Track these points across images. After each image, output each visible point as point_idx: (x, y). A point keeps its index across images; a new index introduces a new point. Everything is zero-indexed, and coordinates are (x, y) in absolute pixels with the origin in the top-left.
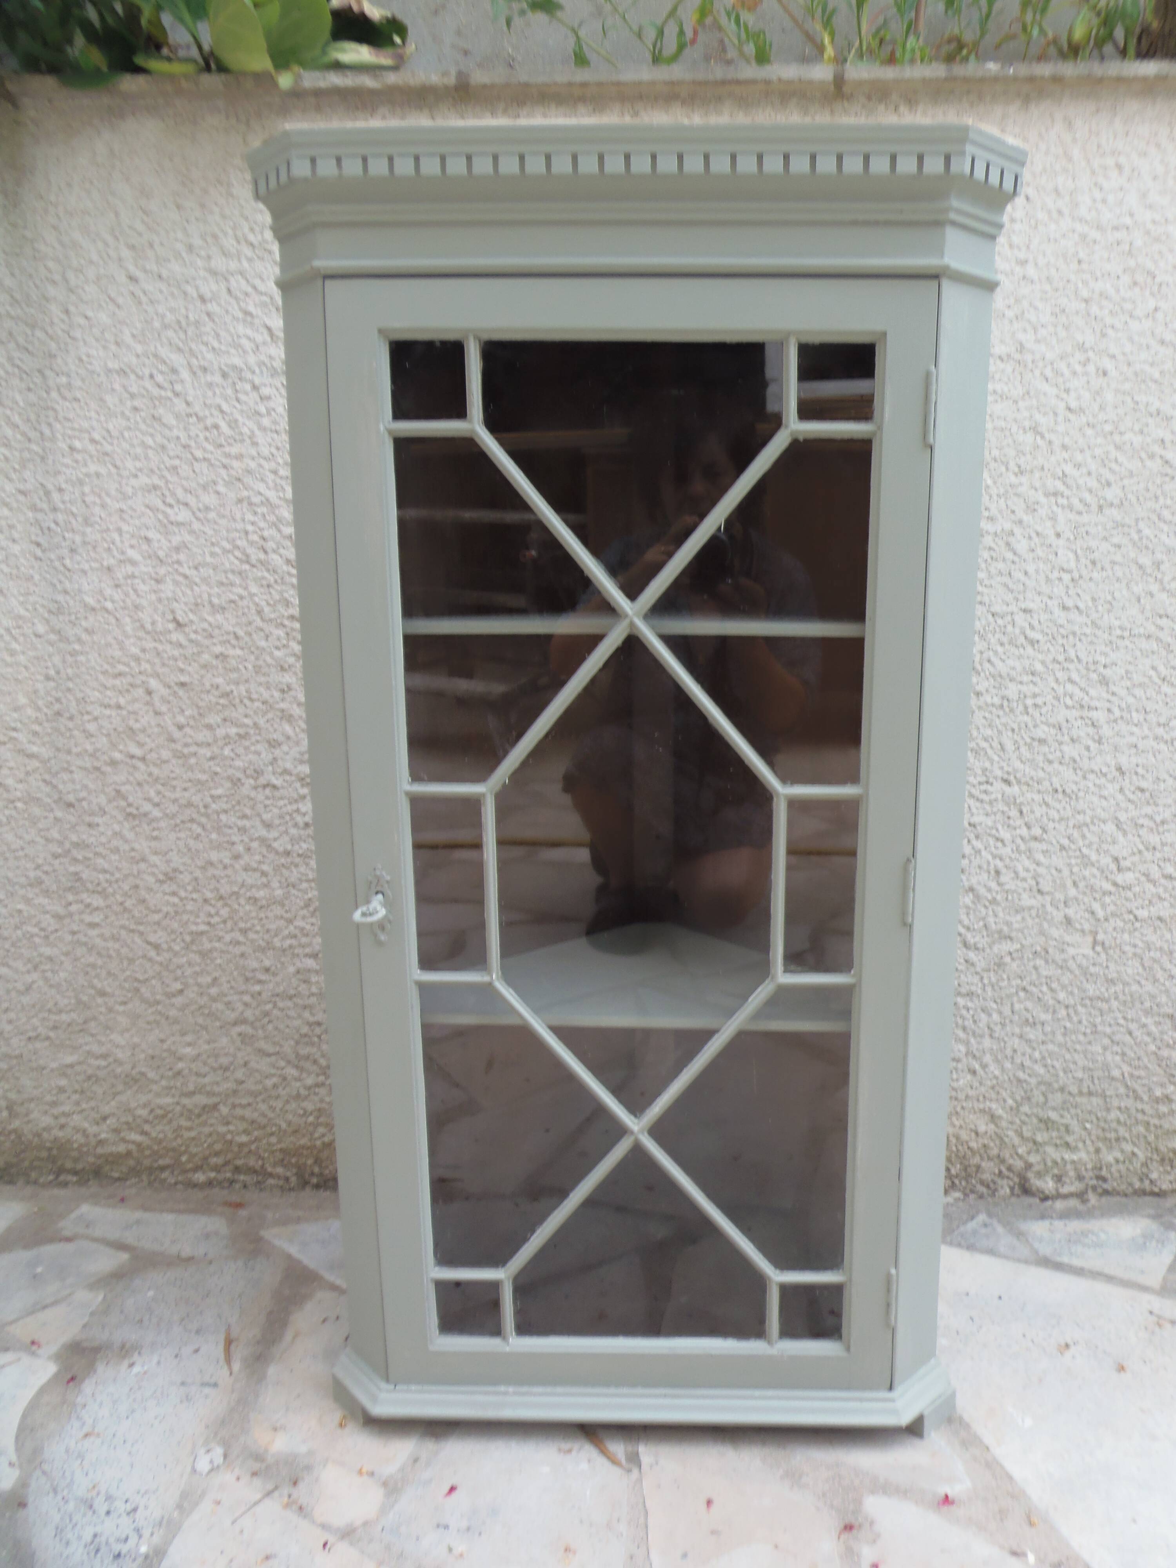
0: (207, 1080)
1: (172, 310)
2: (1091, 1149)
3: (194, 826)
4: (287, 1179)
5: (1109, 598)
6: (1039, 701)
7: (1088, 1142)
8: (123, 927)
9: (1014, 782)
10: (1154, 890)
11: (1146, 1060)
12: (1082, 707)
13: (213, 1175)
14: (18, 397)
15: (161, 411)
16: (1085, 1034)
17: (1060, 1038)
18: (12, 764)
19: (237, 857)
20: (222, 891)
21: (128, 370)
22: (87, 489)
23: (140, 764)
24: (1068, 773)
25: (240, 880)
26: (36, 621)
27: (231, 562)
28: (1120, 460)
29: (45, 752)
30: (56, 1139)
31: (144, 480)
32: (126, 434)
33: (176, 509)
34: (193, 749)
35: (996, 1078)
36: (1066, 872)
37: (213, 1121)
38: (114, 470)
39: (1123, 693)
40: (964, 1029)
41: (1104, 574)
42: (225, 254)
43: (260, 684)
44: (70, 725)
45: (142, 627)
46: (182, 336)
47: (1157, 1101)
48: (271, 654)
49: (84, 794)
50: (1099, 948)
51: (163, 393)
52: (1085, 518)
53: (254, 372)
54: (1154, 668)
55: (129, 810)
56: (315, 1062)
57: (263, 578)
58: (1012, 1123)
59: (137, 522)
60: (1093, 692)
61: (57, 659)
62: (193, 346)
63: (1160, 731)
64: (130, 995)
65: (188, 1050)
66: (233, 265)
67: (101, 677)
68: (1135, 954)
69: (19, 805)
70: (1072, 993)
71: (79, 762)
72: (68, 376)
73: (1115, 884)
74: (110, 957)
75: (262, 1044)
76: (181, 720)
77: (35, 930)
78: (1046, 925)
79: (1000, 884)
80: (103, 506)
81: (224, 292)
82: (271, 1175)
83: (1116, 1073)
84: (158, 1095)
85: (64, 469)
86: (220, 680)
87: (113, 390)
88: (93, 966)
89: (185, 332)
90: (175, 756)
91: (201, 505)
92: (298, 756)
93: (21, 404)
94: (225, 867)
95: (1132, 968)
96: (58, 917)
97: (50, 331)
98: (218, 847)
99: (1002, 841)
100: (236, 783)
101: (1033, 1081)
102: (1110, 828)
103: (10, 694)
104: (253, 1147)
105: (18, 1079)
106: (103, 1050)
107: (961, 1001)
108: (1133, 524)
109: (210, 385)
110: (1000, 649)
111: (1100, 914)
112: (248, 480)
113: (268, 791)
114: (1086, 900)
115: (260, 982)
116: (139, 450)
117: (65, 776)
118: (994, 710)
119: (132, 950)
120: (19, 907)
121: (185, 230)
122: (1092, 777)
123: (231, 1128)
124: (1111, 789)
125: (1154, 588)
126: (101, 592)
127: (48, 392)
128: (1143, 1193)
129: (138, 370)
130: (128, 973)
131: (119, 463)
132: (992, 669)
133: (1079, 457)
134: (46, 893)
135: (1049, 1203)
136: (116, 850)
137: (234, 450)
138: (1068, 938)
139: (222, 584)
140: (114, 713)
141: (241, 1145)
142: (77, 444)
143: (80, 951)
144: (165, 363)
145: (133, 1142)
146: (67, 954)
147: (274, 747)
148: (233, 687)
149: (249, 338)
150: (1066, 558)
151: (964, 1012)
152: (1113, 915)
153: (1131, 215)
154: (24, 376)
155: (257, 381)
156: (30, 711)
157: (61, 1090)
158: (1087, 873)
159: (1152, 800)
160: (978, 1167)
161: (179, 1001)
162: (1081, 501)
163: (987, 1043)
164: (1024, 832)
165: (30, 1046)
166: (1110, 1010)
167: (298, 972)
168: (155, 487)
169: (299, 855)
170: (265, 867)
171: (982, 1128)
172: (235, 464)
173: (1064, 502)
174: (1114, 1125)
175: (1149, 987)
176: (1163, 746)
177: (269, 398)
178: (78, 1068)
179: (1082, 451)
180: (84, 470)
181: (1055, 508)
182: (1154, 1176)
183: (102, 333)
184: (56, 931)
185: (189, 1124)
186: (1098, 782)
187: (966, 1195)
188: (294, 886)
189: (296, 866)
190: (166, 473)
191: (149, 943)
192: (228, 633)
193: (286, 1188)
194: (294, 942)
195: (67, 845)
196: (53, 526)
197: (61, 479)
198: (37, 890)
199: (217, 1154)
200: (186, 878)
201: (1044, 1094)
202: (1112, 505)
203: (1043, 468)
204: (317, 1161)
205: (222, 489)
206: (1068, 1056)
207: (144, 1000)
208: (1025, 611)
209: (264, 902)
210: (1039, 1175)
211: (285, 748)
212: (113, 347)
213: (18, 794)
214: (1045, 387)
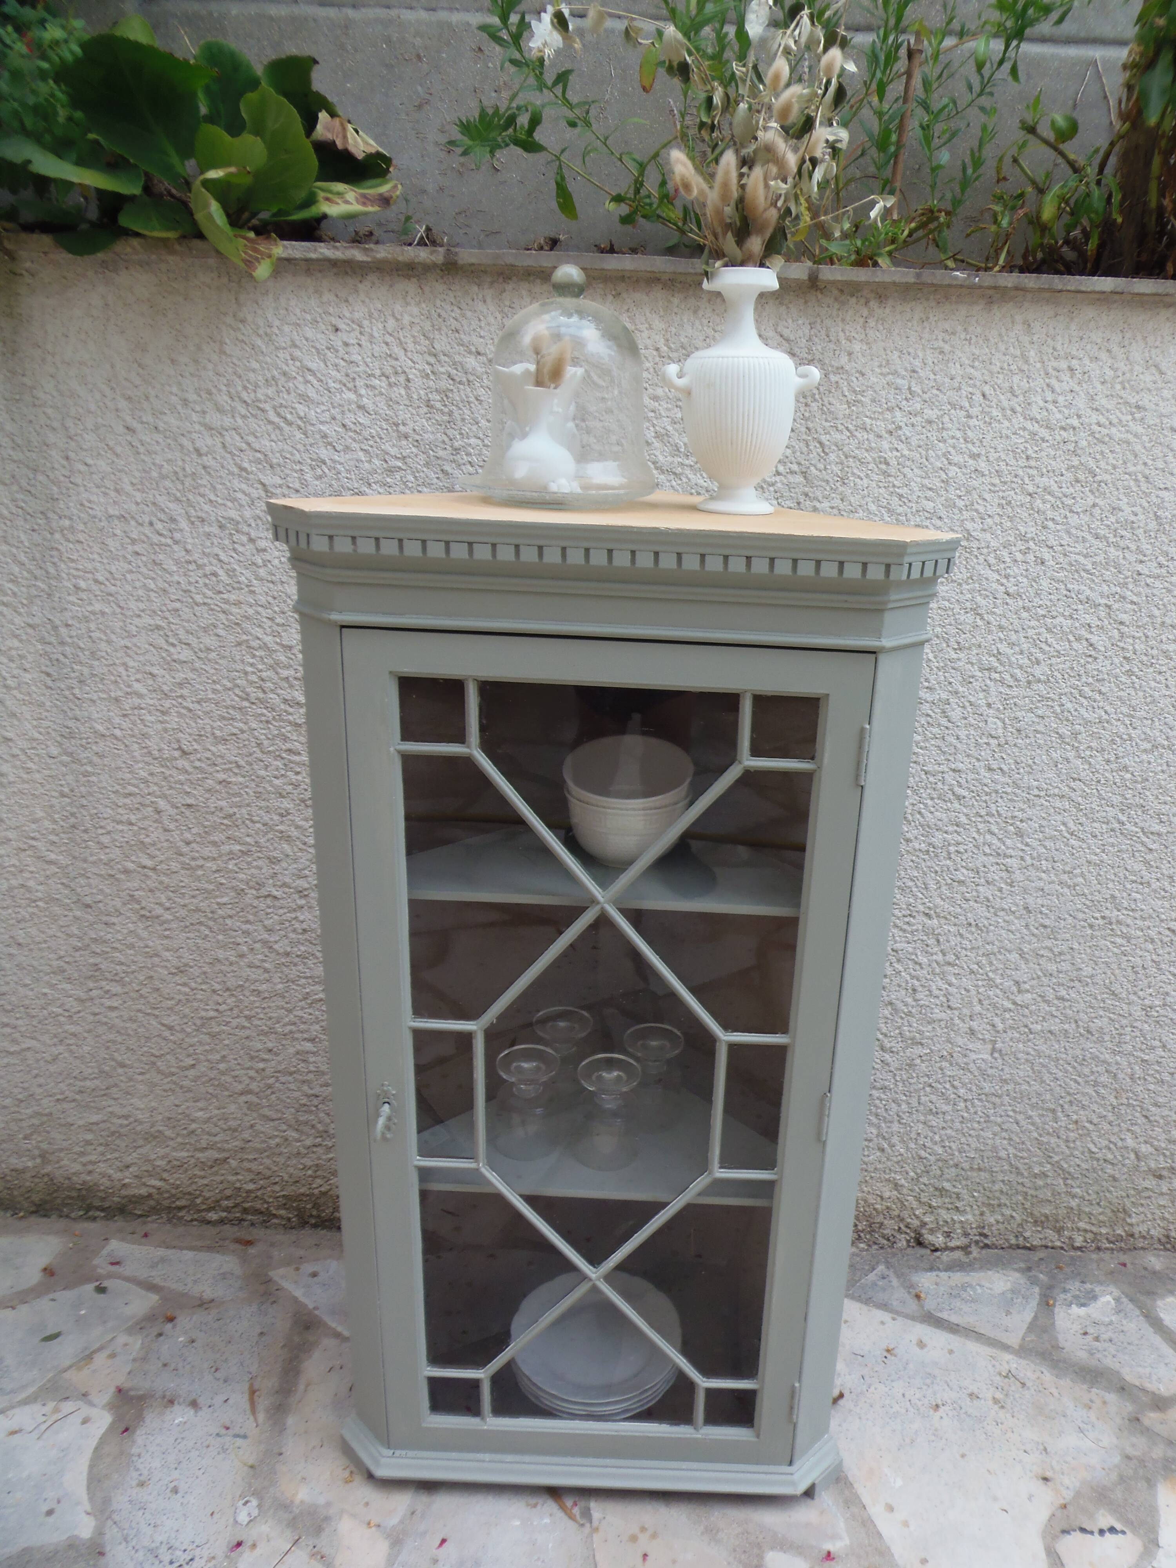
0: (217, 1139)
1: (169, 461)
2: (977, 1212)
3: (203, 928)
4: (289, 1219)
5: (1030, 762)
6: (961, 848)
7: (975, 1207)
8: (139, 1011)
9: (934, 915)
10: (1047, 1008)
11: (1028, 1143)
12: (999, 855)
13: (224, 1214)
14: (23, 537)
15: (161, 557)
16: (979, 1122)
17: (957, 1125)
18: (32, 869)
19: (242, 956)
20: (229, 984)
21: (127, 516)
22: (93, 626)
23: (151, 873)
24: (981, 910)
25: (244, 975)
26: (49, 743)
27: (231, 699)
28: (1050, 640)
29: (63, 860)
30: (84, 1182)
31: (147, 620)
32: (128, 576)
33: (179, 648)
34: (200, 862)
35: (901, 1155)
36: (973, 993)
37: (223, 1172)
38: (118, 610)
39: (1035, 844)
40: (877, 1115)
41: (1028, 741)
42: (220, 410)
43: (261, 808)
44: (86, 837)
45: (150, 753)
46: (180, 487)
47: (1036, 1176)
48: (271, 781)
49: (100, 897)
50: (996, 1055)
51: (163, 540)
52: (1015, 692)
53: (250, 525)
54: (1064, 824)
55: (143, 912)
56: (313, 1126)
57: (263, 715)
58: (911, 1190)
59: (141, 658)
60: (1009, 842)
61: (70, 778)
62: (191, 497)
63: (1065, 877)
64: (147, 1067)
65: (200, 1114)
66: (227, 421)
67: (113, 796)
68: (1027, 1060)
69: (40, 904)
70: (970, 1090)
71: (95, 870)
72: (71, 519)
73: (1015, 1003)
74: (129, 1035)
75: (266, 1112)
76: (188, 836)
77: (59, 1010)
78: (952, 1034)
79: (916, 1000)
80: (109, 642)
81: (220, 445)
82: (275, 1216)
83: (1003, 1154)
84: (174, 1149)
85: (70, 606)
86: (223, 803)
87: (115, 535)
88: (114, 1042)
89: (183, 484)
90: (183, 868)
91: (202, 646)
92: (296, 872)
93: (27, 544)
94: (231, 964)
95: (1024, 1070)
96: (81, 1001)
97: (52, 476)
98: (224, 947)
99: (920, 964)
100: (241, 892)
101: (932, 1158)
102: (1014, 957)
103: (27, 807)
104: (259, 1193)
105: (48, 1132)
106: (125, 1111)
107: (875, 1093)
108: (1057, 698)
109: (208, 535)
110: (929, 802)
111: (1000, 1027)
112: (246, 625)
113: (269, 901)
114: (989, 1015)
115: (263, 1060)
116: (141, 592)
117: (83, 881)
118: (921, 855)
119: (148, 1030)
120: (45, 991)
121: (179, 384)
122: (1002, 913)
123: (240, 1177)
124: (1017, 924)
125: (1071, 755)
126: (109, 720)
127: (51, 534)
128: (1018, 1247)
129: (137, 517)
130: (145, 1049)
131: (122, 604)
132: (921, 819)
133: (1014, 637)
134: (69, 980)
135: (938, 1254)
136: (132, 946)
137: (233, 597)
138: (970, 1046)
139: (224, 718)
140: (125, 828)
141: (249, 1192)
142: (82, 584)
143: (101, 1030)
144: (163, 510)
145: (153, 1187)
146: (89, 1031)
147: (274, 863)
148: (236, 810)
149: (244, 492)
150: (995, 725)
151: (877, 1102)
152: (1011, 1028)
153: (1079, 417)
154: (28, 517)
155: (253, 534)
156: (46, 823)
157: (88, 1143)
158: (991, 993)
159: (1053, 934)
160: (882, 1224)
161: (192, 1073)
162: (1012, 676)
163: (896, 1127)
164: (940, 958)
165: (59, 1106)
166: (1002, 1105)
167: (297, 1053)
168: (158, 628)
169: (298, 956)
170: (267, 965)
171: (887, 1194)
172: (234, 610)
173: (997, 676)
174: (997, 1194)
175: (1036, 1087)
176: (1066, 890)
177: (265, 550)
178: (102, 1125)
179: (1016, 632)
180: (90, 608)
181: (988, 682)
182: (1027, 1234)
183: (102, 479)
184: (79, 1012)
185: (202, 1173)
186: (1007, 918)
187: (869, 1246)
188: (293, 982)
189: (295, 965)
190: (167, 614)
191: (163, 1025)
192: (231, 763)
193: (288, 1226)
194: (293, 1028)
195: (87, 941)
196: (61, 658)
197: (68, 614)
198: (60, 978)
199: (228, 1198)
200: (196, 971)
201: (940, 1168)
202: (1039, 681)
203: (980, 646)
204: (316, 1206)
205: (222, 632)
206: (963, 1140)
207: (159, 1072)
208: (954, 770)
209: (266, 995)
210: (932, 1231)
211: (284, 864)
212: (113, 494)
213: (39, 895)
214: (988, 573)
